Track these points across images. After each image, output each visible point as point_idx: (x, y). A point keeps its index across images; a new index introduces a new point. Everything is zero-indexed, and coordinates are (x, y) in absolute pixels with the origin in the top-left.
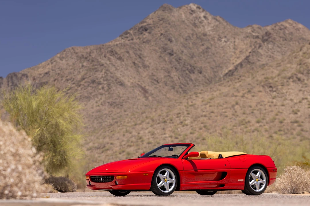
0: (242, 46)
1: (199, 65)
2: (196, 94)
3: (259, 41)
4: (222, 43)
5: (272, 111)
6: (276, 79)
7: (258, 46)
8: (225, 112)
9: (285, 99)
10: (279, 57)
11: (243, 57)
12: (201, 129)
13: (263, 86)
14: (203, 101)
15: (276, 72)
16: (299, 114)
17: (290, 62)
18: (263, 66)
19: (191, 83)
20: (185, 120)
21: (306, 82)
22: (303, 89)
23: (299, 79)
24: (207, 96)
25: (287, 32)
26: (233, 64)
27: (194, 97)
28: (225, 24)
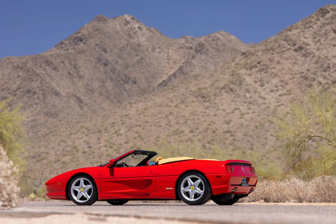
0: (176, 57)
1: (133, 75)
2: (130, 103)
3: (192, 52)
4: (156, 54)
5: (205, 121)
6: (209, 90)
7: (191, 57)
8: (159, 122)
9: (218, 110)
10: (212, 68)
11: (176, 67)
12: (135, 138)
13: (196, 97)
14: (137, 111)
15: (210, 83)
16: (232, 124)
17: (223, 73)
18: (196, 77)
19: (125, 93)
20: (120, 130)
21: (238, 92)
22: (235, 99)
23: (232, 90)
24: (141, 106)
25: (219, 43)
26: (167, 74)
27: (128, 106)
28: (159, 35)
